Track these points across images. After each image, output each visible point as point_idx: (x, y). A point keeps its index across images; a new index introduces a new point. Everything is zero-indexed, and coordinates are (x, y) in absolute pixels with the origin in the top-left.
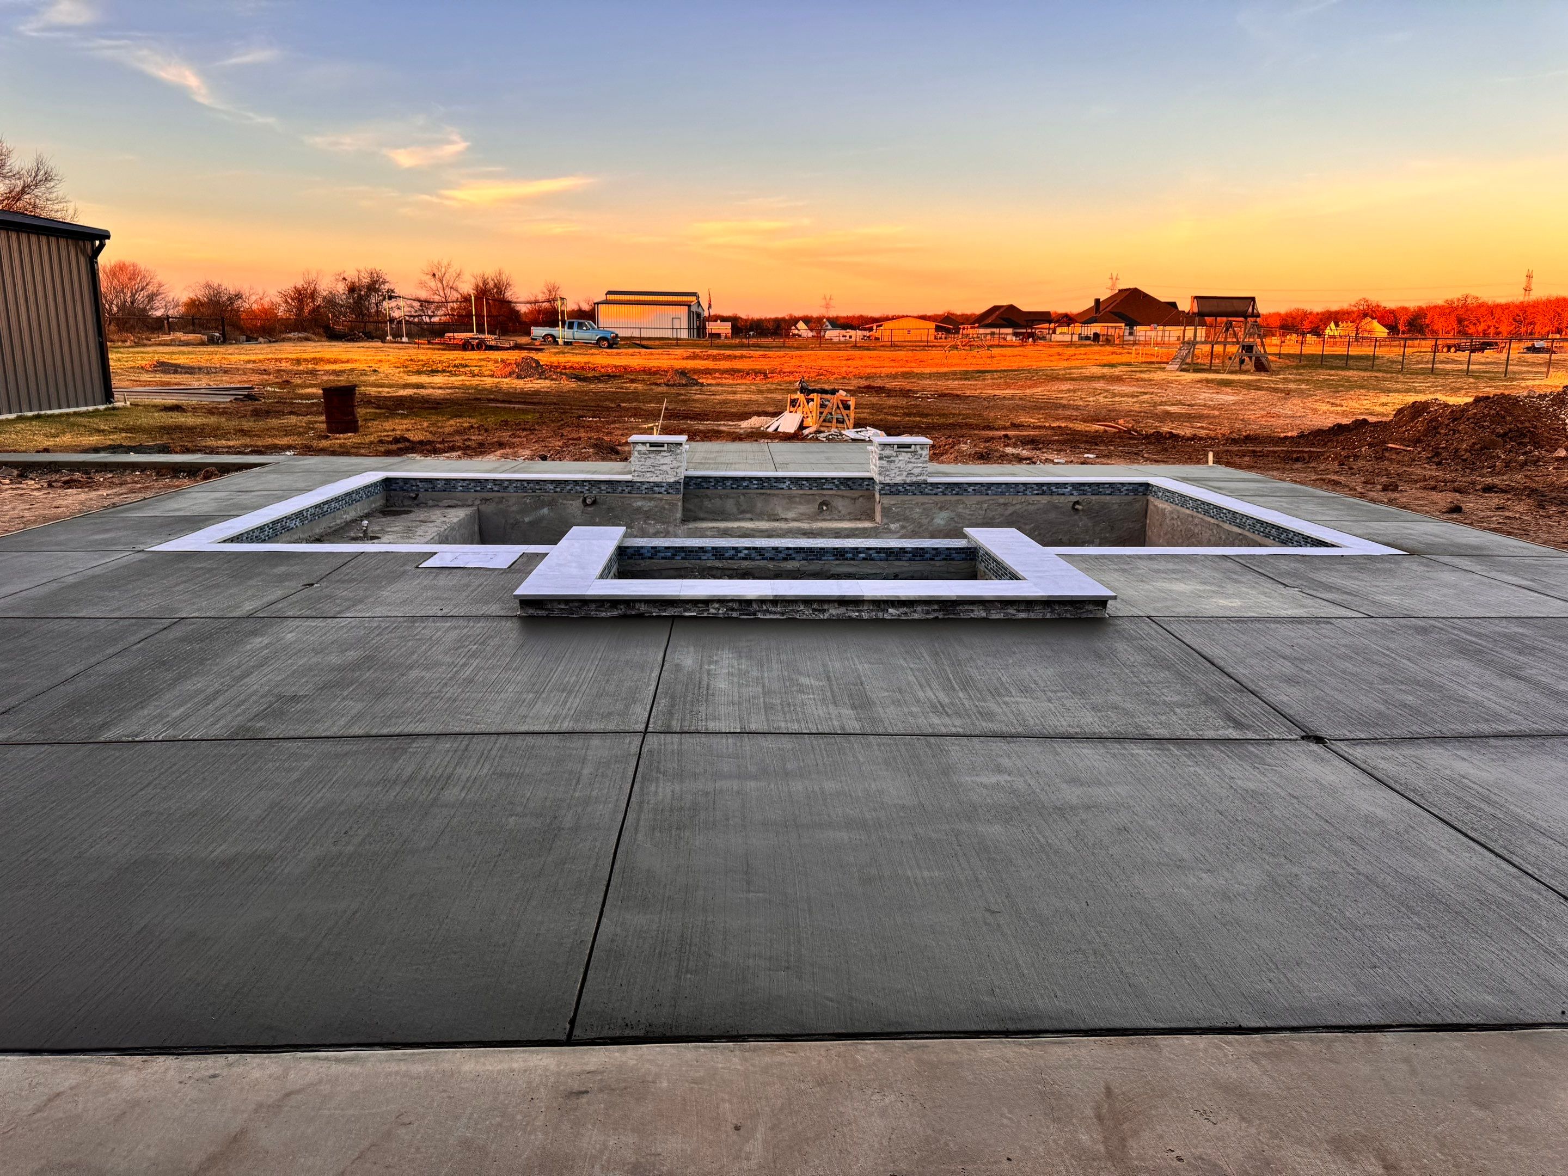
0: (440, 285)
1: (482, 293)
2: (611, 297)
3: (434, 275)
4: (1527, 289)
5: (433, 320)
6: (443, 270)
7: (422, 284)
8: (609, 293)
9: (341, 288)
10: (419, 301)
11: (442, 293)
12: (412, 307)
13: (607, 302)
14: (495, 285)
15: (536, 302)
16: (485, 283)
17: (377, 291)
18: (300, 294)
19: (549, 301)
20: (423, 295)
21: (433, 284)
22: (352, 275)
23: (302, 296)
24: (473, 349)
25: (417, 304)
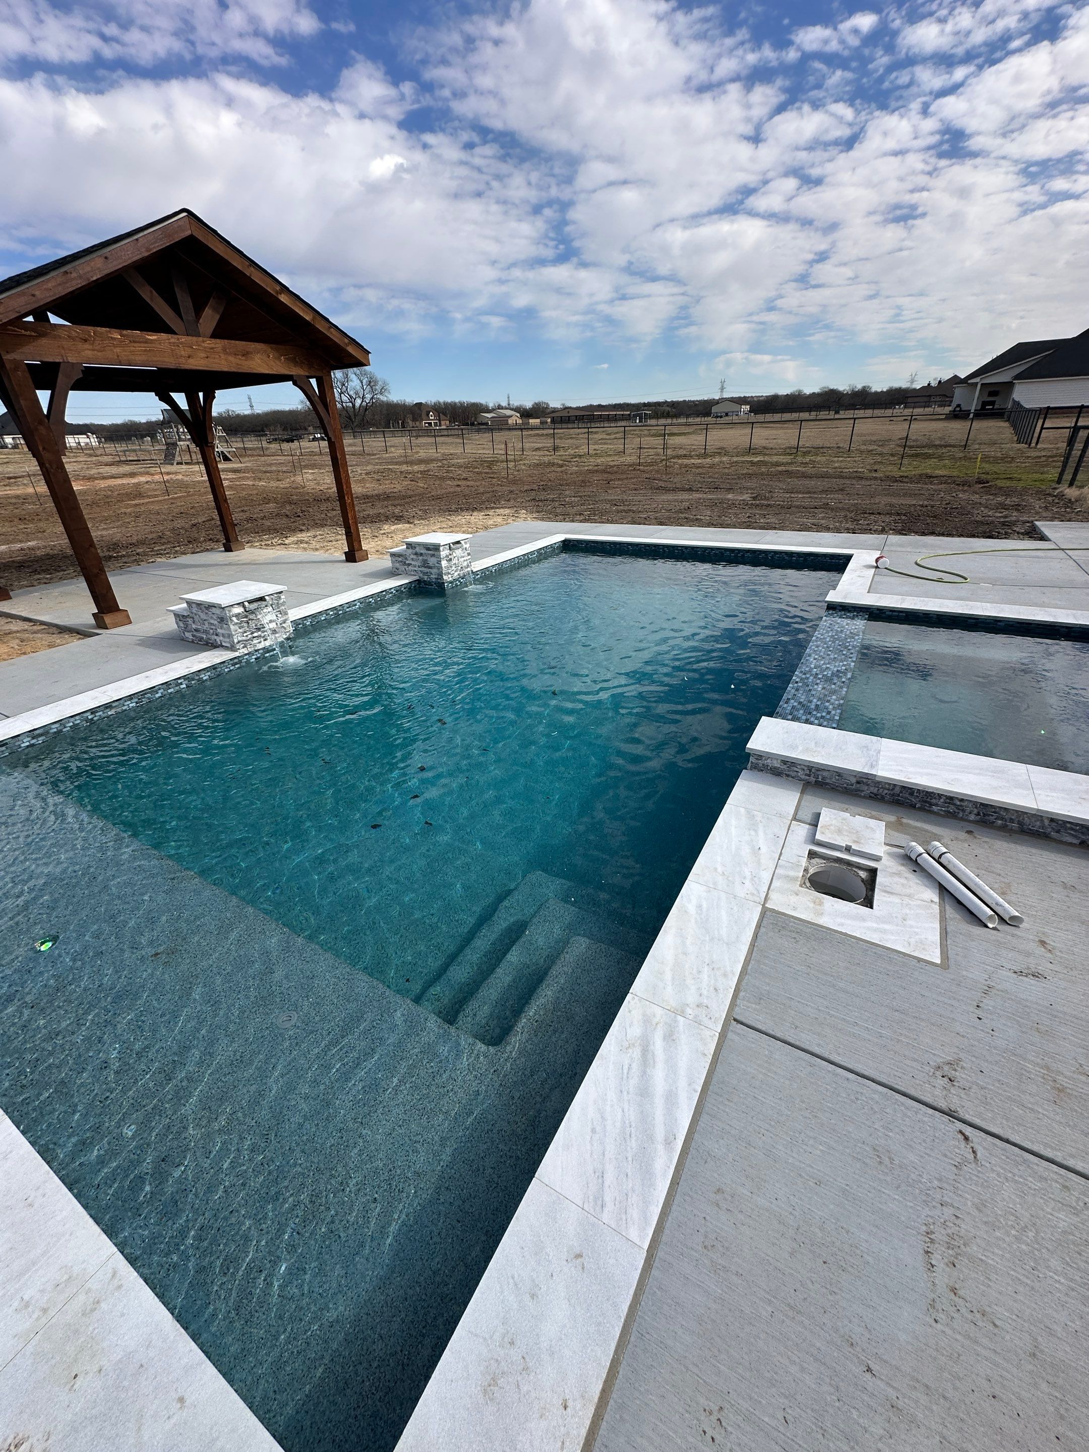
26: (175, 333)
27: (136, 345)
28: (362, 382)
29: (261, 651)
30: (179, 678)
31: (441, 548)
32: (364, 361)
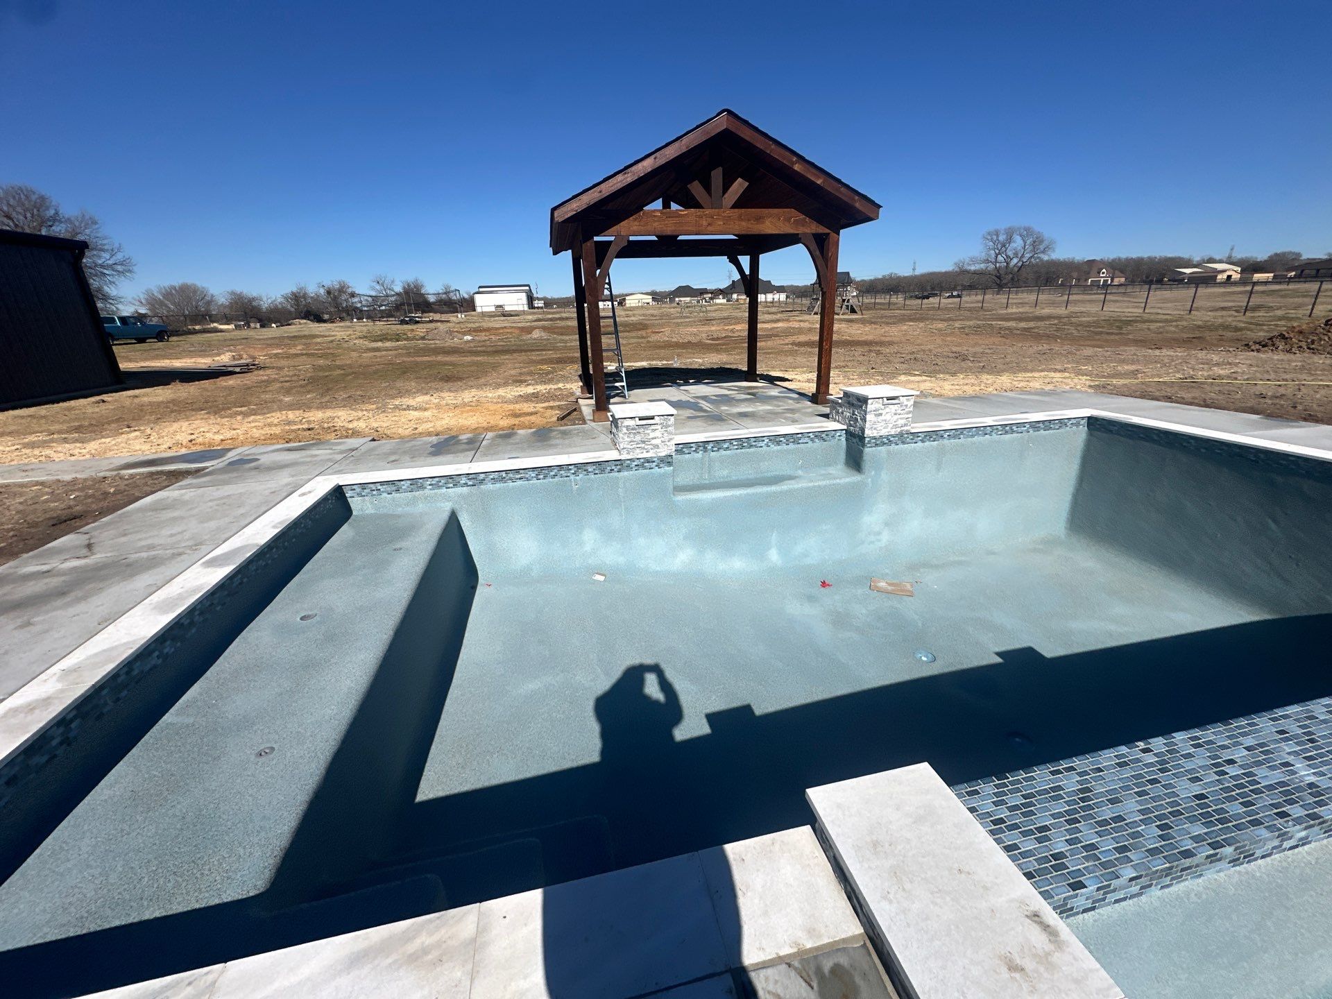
0: (382, 288)
1: (407, 291)
2: (481, 290)
3: (378, 282)
4: (914, 269)
5: (381, 308)
6: (383, 279)
7: (373, 288)
8: (480, 287)
9: (322, 291)
10: (371, 296)
11: (384, 293)
12: (368, 301)
13: (478, 293)
14: (415, 287)
15: (439, 294)
16: (409, 285)
17: (345, 292)
18: (296, 296)
19: (445, 293)
20: (373, 294)
21: (378, 287)
22: (328, 283)
23: (296, 297)
24: (407, 324)
25: (370, 299)
26: (703, 208)
27: (670, 219)
28: (1025, 243)
29: (642, 460)
30: (570, 465)
31: (870, 401)
32: (872, 216)
